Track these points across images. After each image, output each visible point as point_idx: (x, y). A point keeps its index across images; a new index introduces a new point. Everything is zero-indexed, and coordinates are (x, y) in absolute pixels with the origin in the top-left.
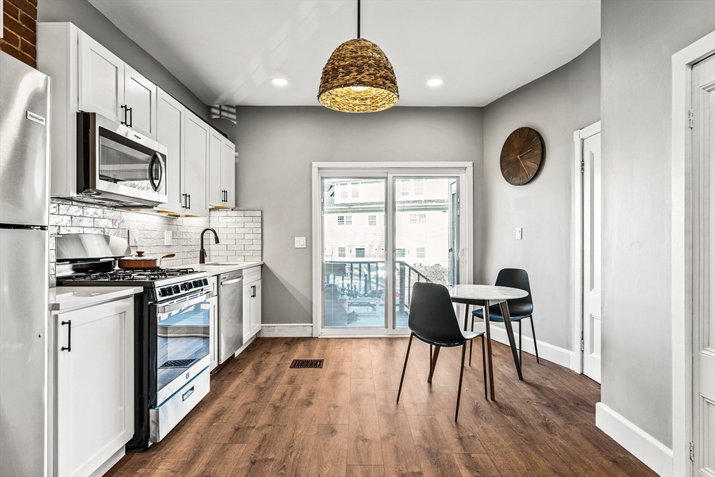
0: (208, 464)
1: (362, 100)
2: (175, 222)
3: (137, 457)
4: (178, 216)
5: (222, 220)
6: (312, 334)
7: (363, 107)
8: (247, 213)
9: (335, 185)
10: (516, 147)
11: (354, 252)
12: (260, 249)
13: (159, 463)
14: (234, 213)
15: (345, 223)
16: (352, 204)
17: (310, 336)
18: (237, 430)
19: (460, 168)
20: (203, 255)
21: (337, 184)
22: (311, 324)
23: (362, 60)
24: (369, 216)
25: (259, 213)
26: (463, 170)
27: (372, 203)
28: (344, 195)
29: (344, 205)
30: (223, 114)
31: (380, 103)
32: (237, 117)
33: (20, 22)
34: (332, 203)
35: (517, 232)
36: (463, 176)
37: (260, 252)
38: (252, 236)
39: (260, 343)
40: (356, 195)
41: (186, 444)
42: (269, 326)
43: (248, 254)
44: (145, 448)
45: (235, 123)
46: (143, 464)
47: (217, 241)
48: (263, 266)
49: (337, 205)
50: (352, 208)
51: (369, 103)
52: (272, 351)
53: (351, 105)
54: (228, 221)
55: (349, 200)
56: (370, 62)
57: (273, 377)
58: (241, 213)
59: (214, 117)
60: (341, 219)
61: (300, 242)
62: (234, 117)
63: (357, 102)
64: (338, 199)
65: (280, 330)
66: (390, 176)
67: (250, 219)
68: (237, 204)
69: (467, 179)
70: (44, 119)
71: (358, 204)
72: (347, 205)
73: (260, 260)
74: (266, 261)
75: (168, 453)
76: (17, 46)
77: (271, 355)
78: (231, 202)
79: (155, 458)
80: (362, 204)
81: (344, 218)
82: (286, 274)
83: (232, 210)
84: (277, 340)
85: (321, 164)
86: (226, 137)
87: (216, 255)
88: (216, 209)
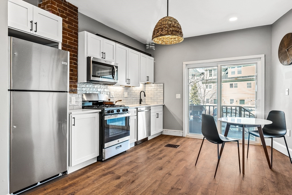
0: (115, 169)
1: (174, 39)
2: (129, 89)
3: (99, 163)
4: (130, 87)
5: (149, 87)
6: (183, 135)
7: (175, 42)
8: (158, 85)
9: (229, 69)
10: (285, 44)
11: (239, 101)
12: (163, 99)
13: (104, 165)
14: (154, 85)
15: (234, 87)
16: (238, 77)
17: (182, 136)
18: (130, 162)
19: (258, 58)
20: (141, 101)
21: (230, 68)
22: (182, 131)
23: (163, 26)
24: (247, 83)
25: (162, 85)
26: (259, 59)
27: (249, 76)
28: (233, 73)
29: (233, 78)
30: (151, 46)
31: (181, 39)
32: (155, 47)
33: (73, 34)
34: (226, 77)
35: (286, 91)
36: (259, 62)
37: (163, 100)
38: (159, 94)
39: (161, 137)
40: (239, 72)
41: (113, 162)
42: (166, 130)
43: (158, 101)
44: (101, 161)
45: (154, 49)
46: (99, 165)
47: (145, 96)
48: (164, 106)
49: (229, 78)
50: (237, 79)
51: (177, 40)
52: (163, 140)
53: (170, 41)
54: (151, 88)
55: (236, 75)
56: (166, 26)
57: (155, 149)
58: (156, 85)
59: (147, 48)
60: (231, 85)
61: (178, 96)
62: (154, 47)
63: (173, 40)
64: (230, 75)
65: (170, 132)
66: (219, 65)
67: (159, 87)
68: (154, 81)
69: (261, 63)
70: (67, 63)
71: (240, 77)
72: (235, 78)
73: (163, 103)
74: (165, 104)
75: (107, 164)
76: (72, 41)
77: (162, 141)
78: (151, 79)
79: (103, 164)
80: (243, 77)
81: (234, 84)
82: (172, 109)
83: (153, 83)
84: (168, 136)
85: (187, 63)
86: (150, 55)
87: (147, 101)
88: (148, 83)
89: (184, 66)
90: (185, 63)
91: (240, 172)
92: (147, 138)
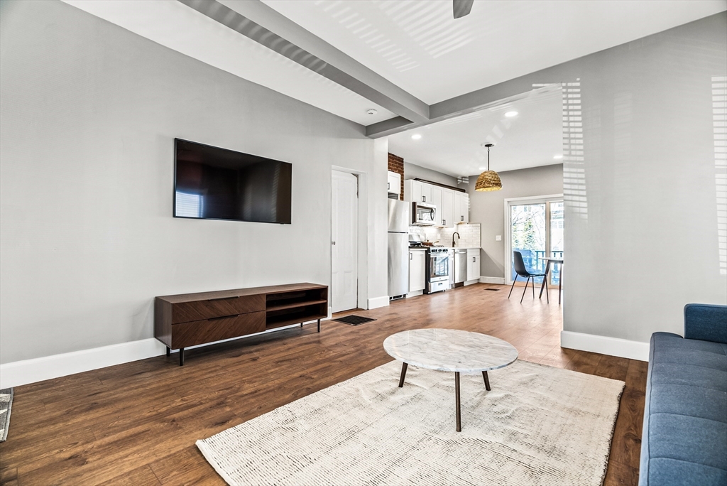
2: (441, 230)
3: (425, 295)
4: (442, 228)
5: (463, 228)
8: (474, 225)
12: (480, 241)
14: (468, 225)
17: (503, 284)
20: (454, 243)
22: (504, 278)
25: (479, 225)
30: (463, 181)
32: (469, 182)
37: (480, 243)
38: (476, 236)
39: (478, 284)
42: (483, 278)
43: (475, 244)
45: (468, 185)
47: (459, 238)
48: (481, 249)
52: (481, 285)
54: (465, 228)
58: (471, 225)
61: (499, 238)
65: (488, 280)
66: (548, 202)
67: (475, 228)
68: (469, 221)
73: (480, 246)
74: (482, 247)
78: (466, 219)
82: (491, 252)
84: (486, 283)
85: (509, 200)
86: (464, 191)
87: (461, 244)
88: (461, 223)
89: (506, 203)
90: (506, 200)
91: (560, 303)
92: (463, 283)
